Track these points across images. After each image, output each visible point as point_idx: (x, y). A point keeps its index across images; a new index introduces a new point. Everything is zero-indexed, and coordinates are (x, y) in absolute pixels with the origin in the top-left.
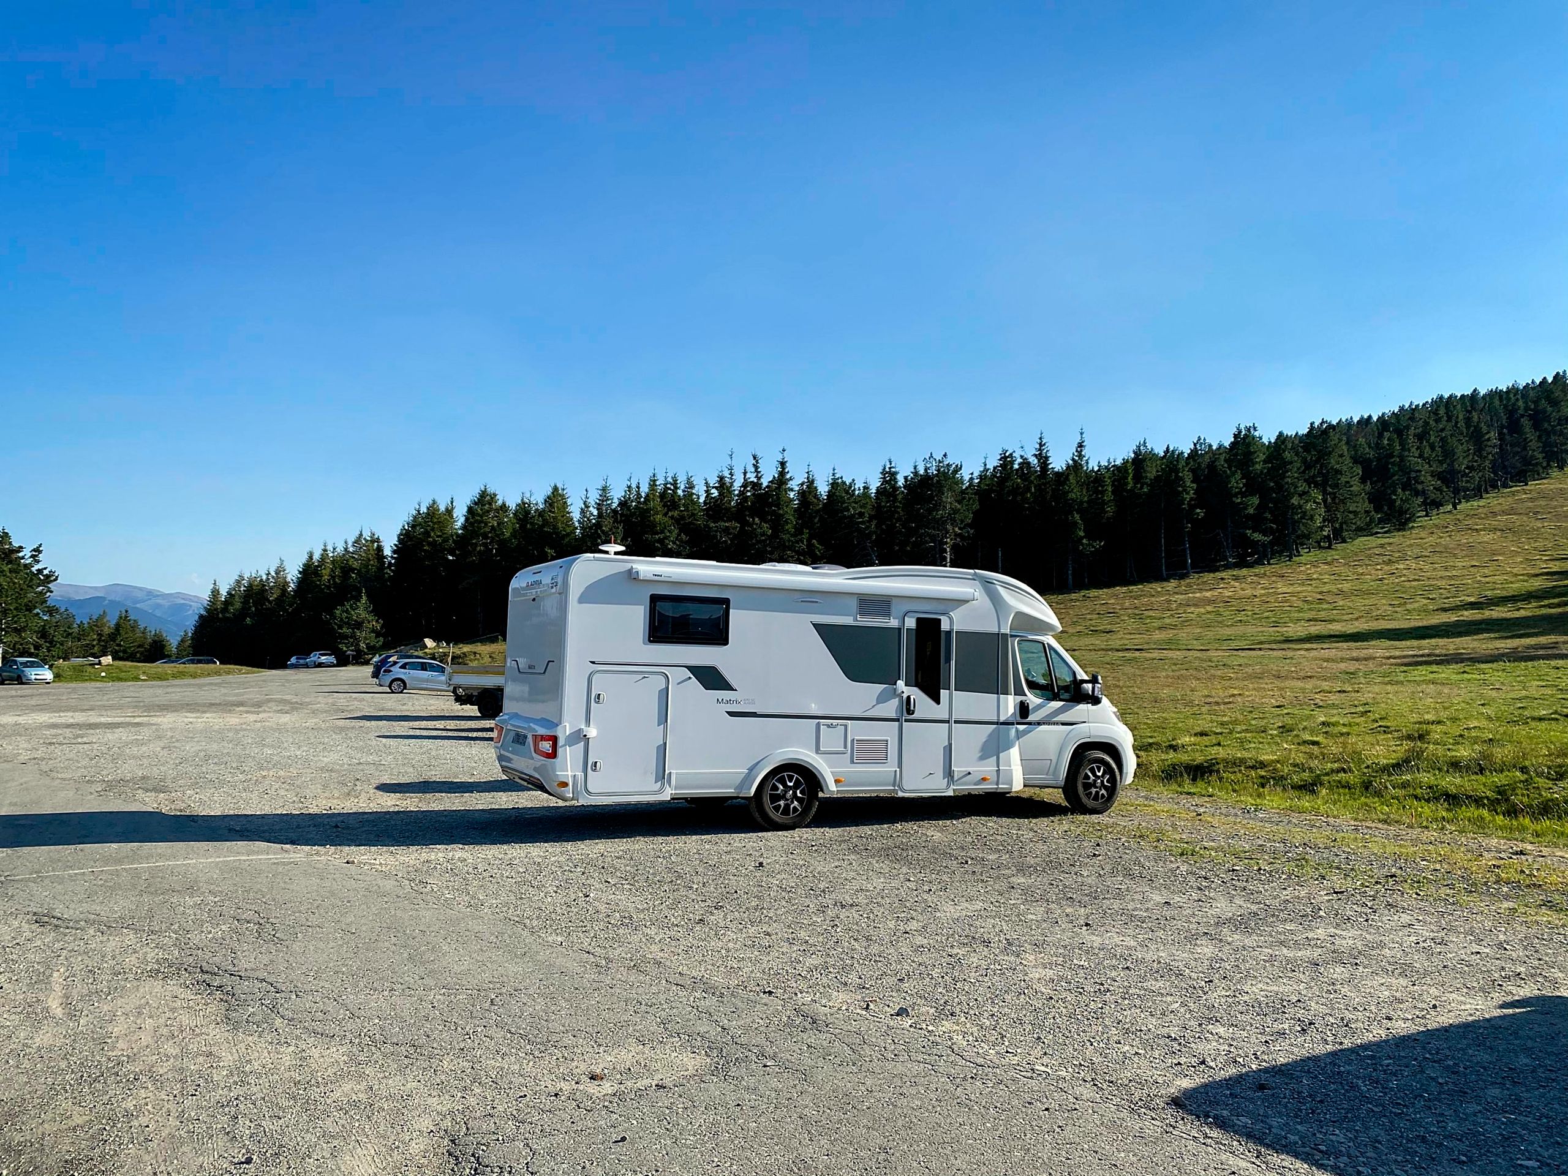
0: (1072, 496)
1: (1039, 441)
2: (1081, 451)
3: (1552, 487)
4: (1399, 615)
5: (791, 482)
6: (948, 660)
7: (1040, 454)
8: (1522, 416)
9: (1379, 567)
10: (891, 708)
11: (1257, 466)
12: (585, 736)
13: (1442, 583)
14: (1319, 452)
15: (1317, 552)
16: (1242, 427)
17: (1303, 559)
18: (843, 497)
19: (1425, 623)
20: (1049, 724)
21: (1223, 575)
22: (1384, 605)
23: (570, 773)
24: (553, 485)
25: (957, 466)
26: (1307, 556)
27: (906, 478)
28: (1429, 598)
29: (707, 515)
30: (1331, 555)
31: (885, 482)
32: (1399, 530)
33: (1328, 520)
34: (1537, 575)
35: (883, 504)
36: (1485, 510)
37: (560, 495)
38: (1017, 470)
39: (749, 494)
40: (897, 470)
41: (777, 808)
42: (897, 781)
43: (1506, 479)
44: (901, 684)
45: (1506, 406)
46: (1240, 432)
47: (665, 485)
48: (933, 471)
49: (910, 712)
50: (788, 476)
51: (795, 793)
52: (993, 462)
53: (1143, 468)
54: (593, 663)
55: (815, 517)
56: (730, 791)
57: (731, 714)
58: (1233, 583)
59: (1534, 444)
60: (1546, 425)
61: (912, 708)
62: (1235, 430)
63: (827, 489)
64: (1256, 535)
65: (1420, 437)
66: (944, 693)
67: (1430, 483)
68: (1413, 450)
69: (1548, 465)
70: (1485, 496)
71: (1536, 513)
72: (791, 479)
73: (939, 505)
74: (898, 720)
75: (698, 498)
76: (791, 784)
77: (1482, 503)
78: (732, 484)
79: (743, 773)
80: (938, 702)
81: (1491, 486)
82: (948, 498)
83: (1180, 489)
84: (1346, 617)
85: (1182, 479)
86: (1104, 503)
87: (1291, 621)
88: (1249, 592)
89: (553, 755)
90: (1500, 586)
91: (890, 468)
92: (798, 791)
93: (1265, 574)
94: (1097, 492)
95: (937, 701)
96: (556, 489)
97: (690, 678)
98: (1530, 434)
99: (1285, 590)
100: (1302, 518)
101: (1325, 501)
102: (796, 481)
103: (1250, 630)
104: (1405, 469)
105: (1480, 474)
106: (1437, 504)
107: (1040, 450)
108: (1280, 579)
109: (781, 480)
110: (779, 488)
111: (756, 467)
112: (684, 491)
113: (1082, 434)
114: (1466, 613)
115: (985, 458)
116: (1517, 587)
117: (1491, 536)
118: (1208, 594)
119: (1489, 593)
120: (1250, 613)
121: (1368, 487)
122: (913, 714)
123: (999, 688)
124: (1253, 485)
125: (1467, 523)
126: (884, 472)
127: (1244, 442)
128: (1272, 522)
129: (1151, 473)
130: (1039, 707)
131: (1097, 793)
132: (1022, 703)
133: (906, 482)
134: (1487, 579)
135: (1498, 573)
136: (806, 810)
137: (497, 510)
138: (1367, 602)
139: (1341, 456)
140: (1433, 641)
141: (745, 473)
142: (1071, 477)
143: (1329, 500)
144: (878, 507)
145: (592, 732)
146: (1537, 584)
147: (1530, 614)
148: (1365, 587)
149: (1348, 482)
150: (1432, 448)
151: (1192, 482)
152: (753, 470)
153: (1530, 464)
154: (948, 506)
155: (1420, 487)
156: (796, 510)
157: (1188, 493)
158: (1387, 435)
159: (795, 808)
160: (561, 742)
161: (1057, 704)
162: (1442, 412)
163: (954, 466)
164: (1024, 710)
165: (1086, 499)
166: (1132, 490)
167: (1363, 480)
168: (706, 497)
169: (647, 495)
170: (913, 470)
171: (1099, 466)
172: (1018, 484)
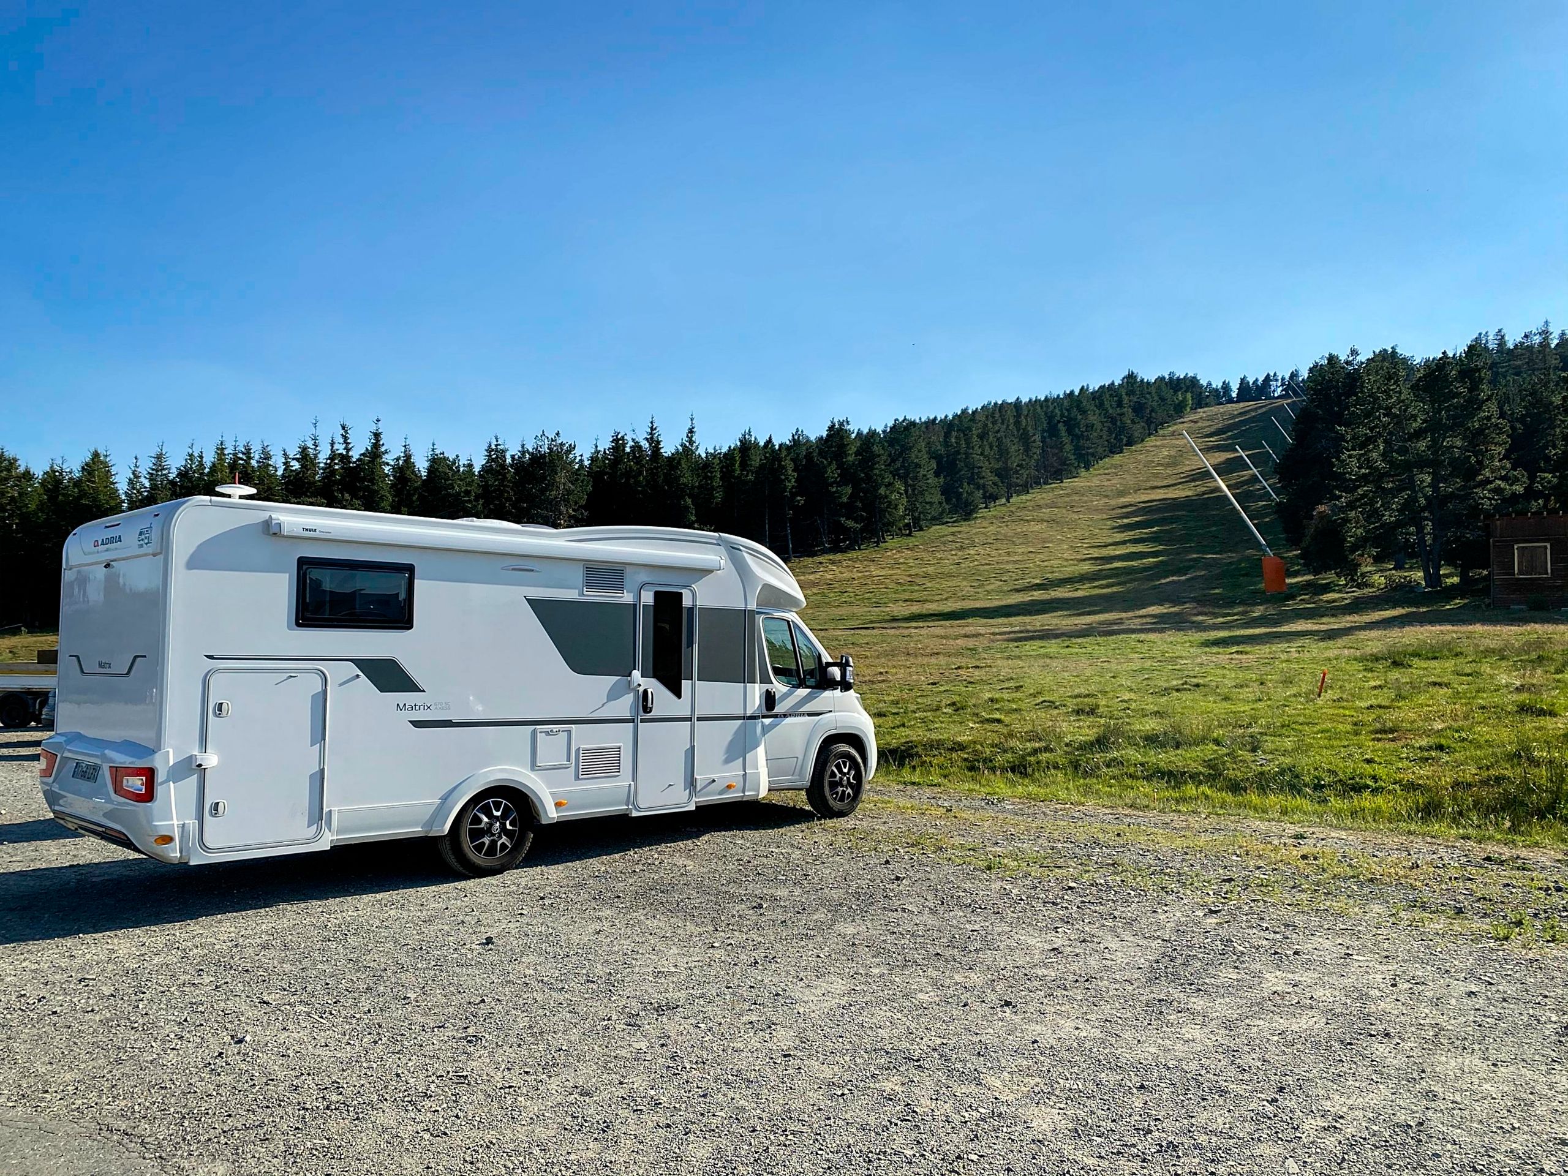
0: (683, 480)
1: (650, 425)
2: (692, 436)
3: (1082, 484)
4: (981, 596)
5: (386, 456)
6: (690, 644)
7: (652, 438)
8: (1059, 422)
9: (953, 553)
10: (624, 706)
11: (850, 458)
12: (200, 765)
13: (1009, 567)
14: (903, 446)
15: (900, 539)
16: (836, 421)
17: (889, 545)
18: (446, 474)
19: (1003, 603)
20: (795, 715)
21: (821, 559)
22: (966, 586)
23: (175, 822)
24: (93, 450)
25: (570, 445)
26: (892, 542)
27: (513, 457)
28: (1001, 581)
29: (287, 489)
30: (911, 541)
31: (490, 459)
32: (965, 520)
33: (911, 509)
34: (1085, 560)
35: (490, 483)
36: (1032, 503)
37: (102, 463)
38: (629, 453)
39: (337, 467)
40: (506, 447)
41: (479, 848)
42: (631, 797)
43: (1047, 477)
44: (636, 674)
45: (1046, 414)
46: (834, 425)
47: (235, 454)
48: (545, 449)
49: (647, 709)
50: (383, 449)
51: (503, 825)
52: (605, 445)
53: (748, 456)
54: (210, 657)
55: (414, 495)
56: (414, 830)
57: (417, 724)
58: (830, 566)
59: (1068, 447)
60: (1077, 430)
61: (650, 705)
62: (829, 424)
63: (426, 465)
64: (848, 522)
65: (982, 437)
66: (685, 684)
67: (990, 478)
68: (976, 448)
69: (1078, 466)
70: (1030, 491)
71: (1072, 507)
72: (386, 452)
73: (552, 485)
74: (633, 721)
75: (276, 471)
76: (498, 814)
77: (1029, 497)
78: (316, 456)
79: (433, 803)
80: (679, 696)
81: (1035, 483)
82: (562, 477)
83: (783, 477)
84: (936, 598)
85: (784, 467)
86: (713, 488)
87: (890, 601)
88: (847, 575)
89: (149, 796)
90: (1057, 570)
91: (496, 445)
92: (508, 822)
93: (857, 558)
94: (706, 477)
95: (678, 693)
96: (96, 455)
97: (358, 676)
98: (1066, 439)
99: (877, 572)
100: (888, 507)
101: (906, 491)
102: (392, 453)
103: (857, 610)
104: (971, 467)
105: (1027, 472)
106: (994, 498)
107: (651, 434)
108: (871, 563)
109: (375, 453)
110: (372, 461)
111: (345, 438)
112: (258, 462)
113: (692, 420)
114: (1035, 593)
115: (597, 440)
116: (1069, 571)
117: (1039, 527)
118: (811, 577)
119: (1049, 576)
120: (852, 595)
121: (942, 480)
122: (650, 711)
123: (744, 676)
124: (847, 476)
125: (1018, 514)
126: (489, 450)
127: (837, 434)
128: (862, 510)
129: (756, 461)
130: (785, 696)
131: (843, 792)
132: (768, 692)
133: (513, 461)
134: (1046, 564)
135: (1052, 558)
136: (517, 846)
137: (19, 478)
138: (950, 584)
139: (920, 451)
140: (1020, 619)
141: (332, 444)
142: (683, 462)
143: (910, 491)
144: (485, 487)
145: (211, 760)
146: (1086, 567)
147: (1087, 594)
148: (946, 570)
149: (924, 475)
150: (991, 448)
151: (793, 471)
152: (342, 441)
153: (1065, 464)
154: (562, 487)
155: (981, 481)
156: (393, 486)
157: (790, 481)
158: (954, 434)
159: (503, 845)
160: (160, 776)
161: (803, 692)
162: (997, 415)
163: (567, 445)
164: (770, 700)
165: (697, 484)
166: (738, 477)
167: (937, 474)
168: (285, 470)
169: (214, 465)
170: (520, 449)
171: (707, 453)
172: (631, 467)
